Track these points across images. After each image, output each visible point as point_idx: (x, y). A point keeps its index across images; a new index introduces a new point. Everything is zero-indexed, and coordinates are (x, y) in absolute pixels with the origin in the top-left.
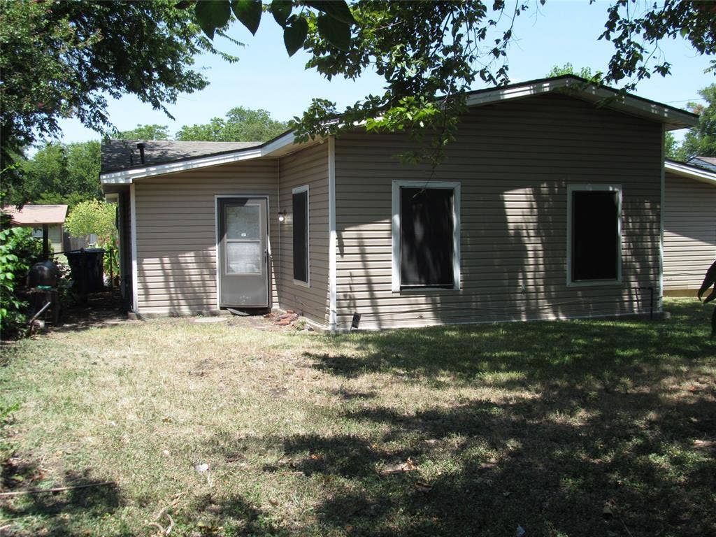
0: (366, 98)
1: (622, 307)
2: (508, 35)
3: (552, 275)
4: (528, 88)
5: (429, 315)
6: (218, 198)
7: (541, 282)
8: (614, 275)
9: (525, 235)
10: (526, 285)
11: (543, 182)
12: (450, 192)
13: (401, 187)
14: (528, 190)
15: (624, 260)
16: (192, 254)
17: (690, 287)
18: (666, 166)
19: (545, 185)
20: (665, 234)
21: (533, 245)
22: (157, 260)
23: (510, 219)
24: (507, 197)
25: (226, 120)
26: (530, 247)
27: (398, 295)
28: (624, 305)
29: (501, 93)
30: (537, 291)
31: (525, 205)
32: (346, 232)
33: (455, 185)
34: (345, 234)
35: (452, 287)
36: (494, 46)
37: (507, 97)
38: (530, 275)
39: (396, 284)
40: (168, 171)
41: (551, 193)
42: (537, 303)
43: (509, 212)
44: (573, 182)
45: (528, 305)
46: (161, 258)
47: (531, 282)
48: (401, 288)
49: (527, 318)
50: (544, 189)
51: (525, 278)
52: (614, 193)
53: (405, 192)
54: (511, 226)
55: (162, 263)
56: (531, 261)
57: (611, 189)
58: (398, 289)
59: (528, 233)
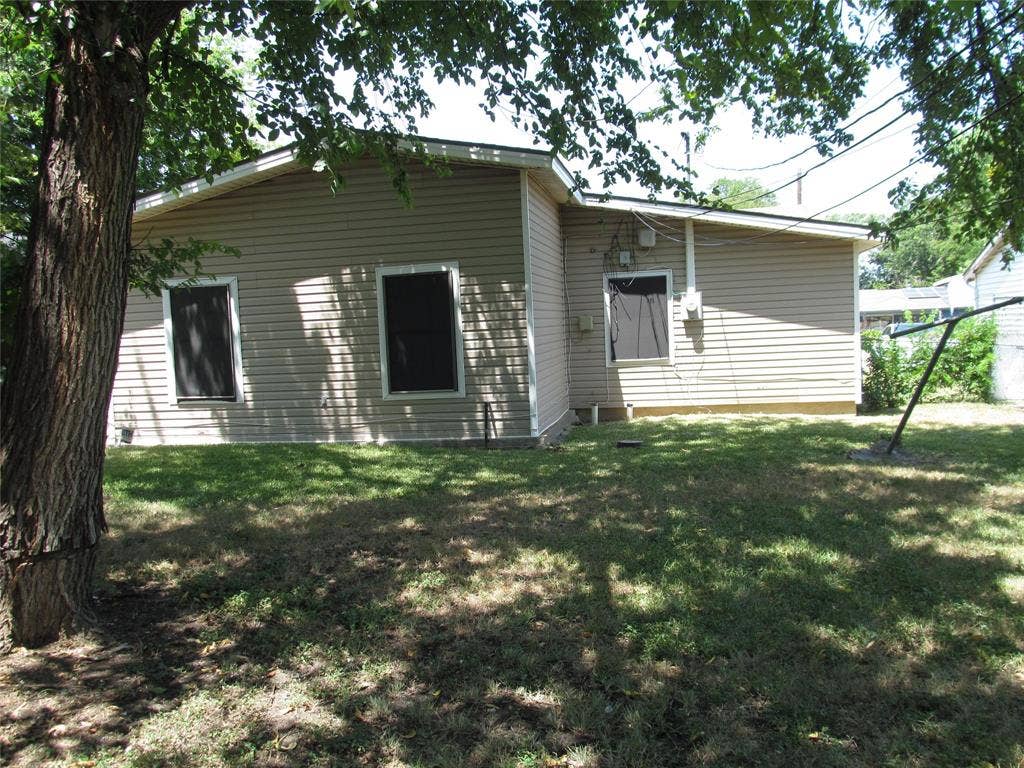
3: (365, 385)
5: (216, 431)
7: (352, 393)
8: (450, 383)
9: (327, 334)
10: (332, 397)
11: (346, 266)
13: (170, 287)
14: (325, 279)
19: (348, 271)
21: (337, 348)
23: (305, 316)
24: (299, 290)
26: (333, 350)
27: (176, 408)
28: (476, 425)
30: (349, 406)
31: (323, 298)
33: (230, 281)
35: (234, 400)
38: (337, 385)
39: (172, 396)
41: (357, 280)
42: (349, 420)
43: (303, 307)
44: (388, 263)
45: (337, 423)
47: (339, 394)
48: (179, 401)
49: (336, 439)
50: (346, 275)
51: (331, 389)
52: (447, 274)
54: (307, 325)
56: (338, 367)
57: (444, 269)
58: (176, 402)
59: (330, 332)
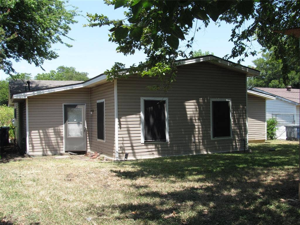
0: (140, 63)
1: (233, 148)
2: (192, 39)
3: (205, 136)
4: (194, 60)
5: (155, 153)
6: (64, 105)
7: (200, 138)
8: (229, 135)
9: (194, 119)
10: (195, 139)
11: (200, 97)
12: (164, 102)
13: (144, 100)
14: (194, 101)
15: (233, 129)
16: (52, 129)
17: (256, 139)
18: (248, 91)
19: (201, 99)
20: (248, 118)
22: (37, 131)
23: (188, 113)
24: (186, 104)
25: (57, 71)
26: (196, 124)
27: (144, 145)
28: (233, 147)
29: (184, 62)
30: (199, 142)
31: (194, 107)
32: (122, 119)
33: (166, 99)
34: (121, 120)
35: (165, 141)
36: (187, 43)
37: (186, 63)
38: (196, 135)
39: (143, 140)
40: (42, 93)
41: (204, 102)
42: (200, 147)
43: (187, 110)
44: (213, 97)
45: (196, 148)
46: (39, 130)
47: (197, 138)
48: (145, 142)
49: (196, 153)
50: (201, 100)
51: (194, 137)
52: (228, 102)
53: (146, 102)
54: (188, 115)
55: (39, 133)
56: (197, 130)
57: (227, 100)
58: (144, 142)
59: (195, 118)
